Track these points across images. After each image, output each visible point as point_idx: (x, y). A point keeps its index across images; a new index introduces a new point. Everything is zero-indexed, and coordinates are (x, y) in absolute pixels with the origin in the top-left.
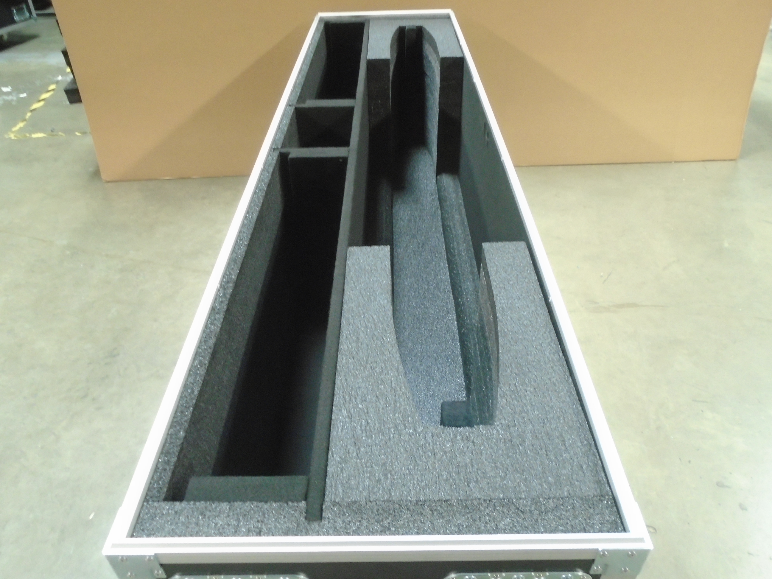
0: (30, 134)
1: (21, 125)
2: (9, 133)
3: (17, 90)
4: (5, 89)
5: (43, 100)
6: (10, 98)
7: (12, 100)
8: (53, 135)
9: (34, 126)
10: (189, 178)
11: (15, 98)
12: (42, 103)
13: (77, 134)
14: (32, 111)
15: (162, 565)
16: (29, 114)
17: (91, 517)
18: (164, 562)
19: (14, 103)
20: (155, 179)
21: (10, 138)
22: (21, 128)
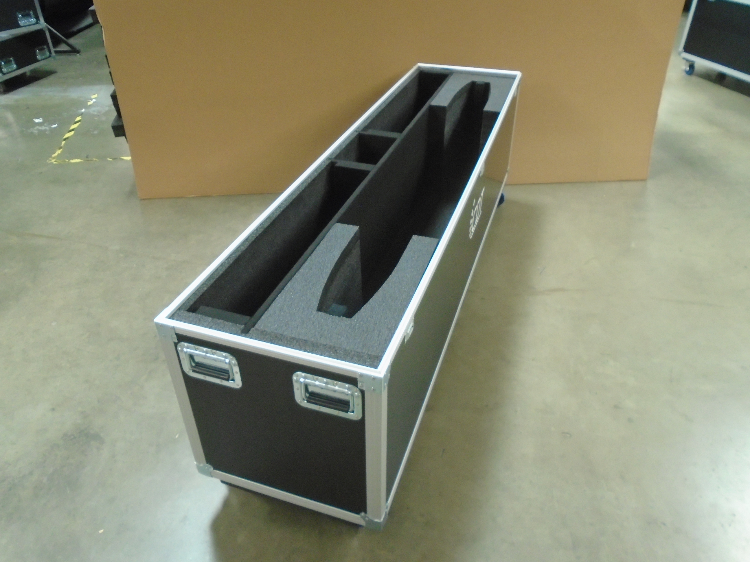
0: (69, 160)
1: (59, 152)
2: (50, 159)
3: (47, 121)
4: (37, 121)
5: (73, 130)
6: (43, 128)
7: (45, 130)
8: (88, 161)
9: (70, 153)
10: (210, 196)
11: (47, 128)
12: (72, 133)
13: (109, 159)
14: (65, 139)
15: (176, 334)
16: (64, 142)
17: (177, 436)
18: (178, 332)
19: (47, 133)
20: (182, 197)
21: (52, 163)
22: (59, 154)
